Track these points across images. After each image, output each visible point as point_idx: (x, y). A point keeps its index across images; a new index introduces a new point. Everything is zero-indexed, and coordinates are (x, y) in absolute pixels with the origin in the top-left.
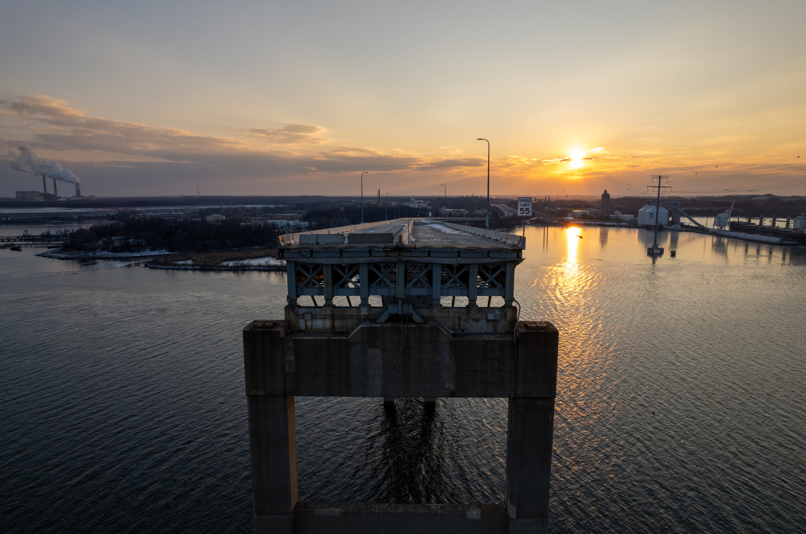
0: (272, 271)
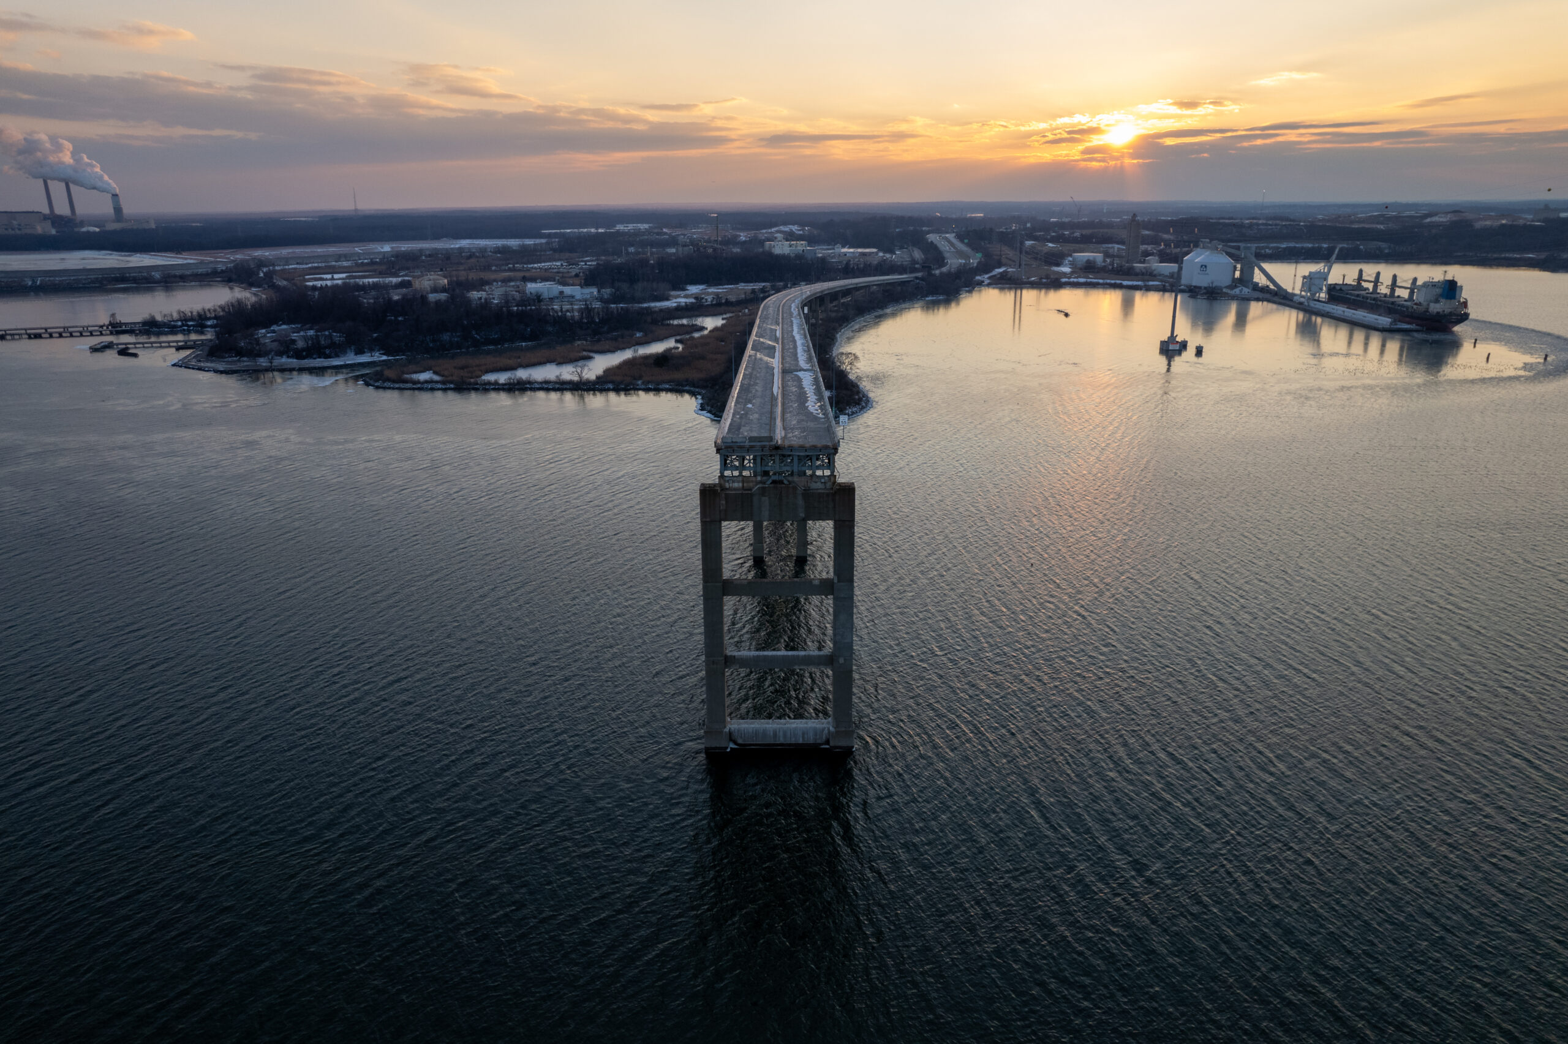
0: (566, 389)
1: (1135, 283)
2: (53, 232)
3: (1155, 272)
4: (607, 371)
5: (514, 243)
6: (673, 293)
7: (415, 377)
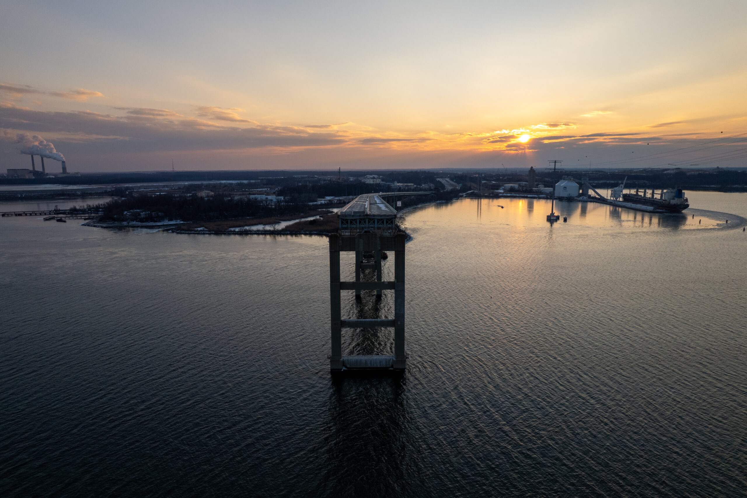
0: (268, 234)
1: (533, 196)
2: (34, 178)
3: (542, 191)
4: (287, 227)
5: (245, 182)
6: (318, 199)
7: (196, 229)
